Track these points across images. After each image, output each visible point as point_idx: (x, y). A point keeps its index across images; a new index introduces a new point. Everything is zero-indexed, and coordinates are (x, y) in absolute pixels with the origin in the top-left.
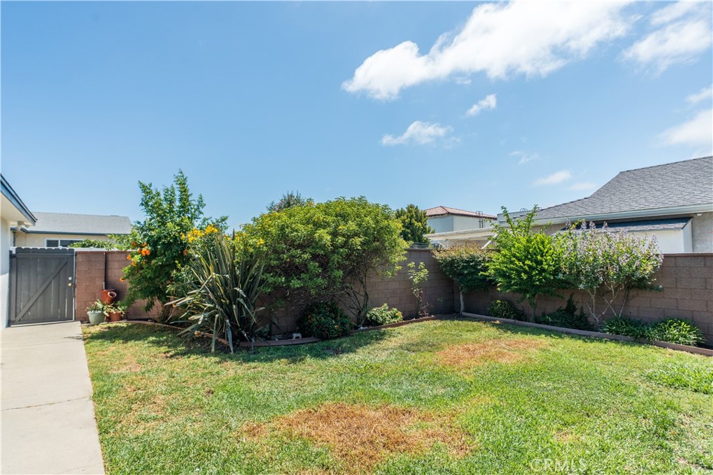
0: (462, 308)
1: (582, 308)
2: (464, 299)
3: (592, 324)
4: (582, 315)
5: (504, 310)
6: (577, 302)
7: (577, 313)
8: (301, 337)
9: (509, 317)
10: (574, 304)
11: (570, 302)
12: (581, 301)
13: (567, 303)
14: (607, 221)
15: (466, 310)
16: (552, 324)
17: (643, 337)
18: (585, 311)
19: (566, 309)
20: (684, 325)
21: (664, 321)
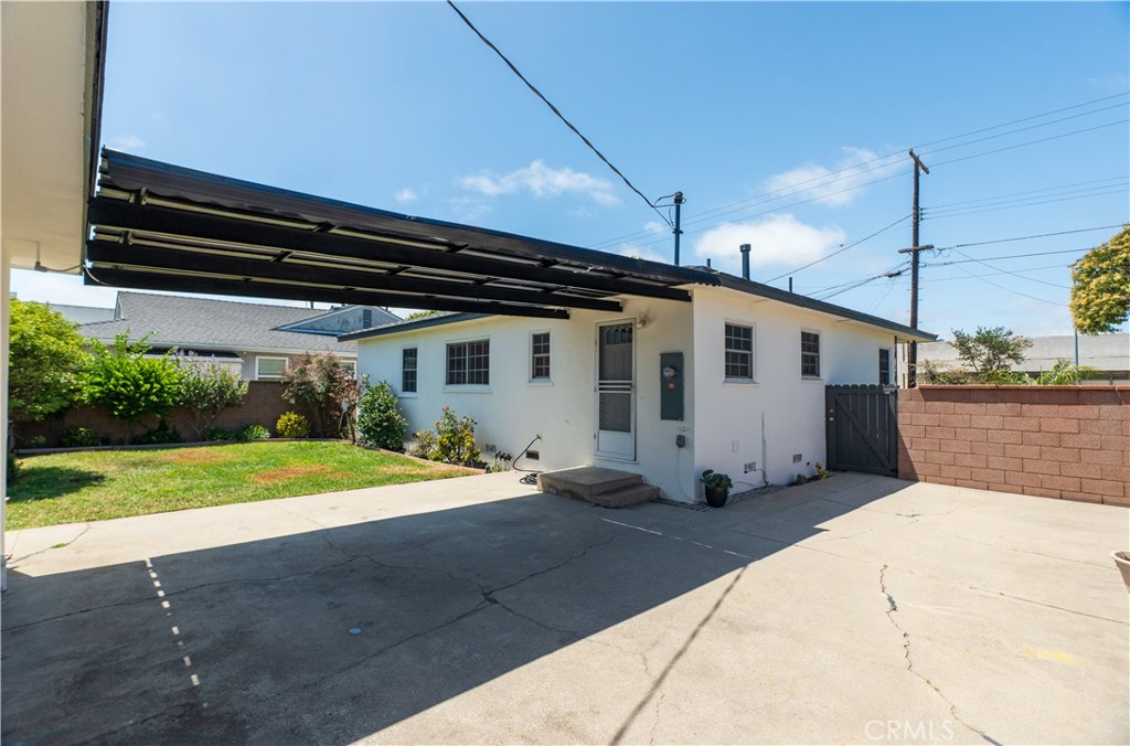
1: (174, 427)
4: (175, 433)
5: (87, 439)
6: (170, 422)
7: (170, 431)
11: (162, 423)
13: (159, 424)
16: (158, 442)
17: (246, 438)
18: (178, 428)
19: (158, 430)
20: (261, 428)
21: (246, 428)
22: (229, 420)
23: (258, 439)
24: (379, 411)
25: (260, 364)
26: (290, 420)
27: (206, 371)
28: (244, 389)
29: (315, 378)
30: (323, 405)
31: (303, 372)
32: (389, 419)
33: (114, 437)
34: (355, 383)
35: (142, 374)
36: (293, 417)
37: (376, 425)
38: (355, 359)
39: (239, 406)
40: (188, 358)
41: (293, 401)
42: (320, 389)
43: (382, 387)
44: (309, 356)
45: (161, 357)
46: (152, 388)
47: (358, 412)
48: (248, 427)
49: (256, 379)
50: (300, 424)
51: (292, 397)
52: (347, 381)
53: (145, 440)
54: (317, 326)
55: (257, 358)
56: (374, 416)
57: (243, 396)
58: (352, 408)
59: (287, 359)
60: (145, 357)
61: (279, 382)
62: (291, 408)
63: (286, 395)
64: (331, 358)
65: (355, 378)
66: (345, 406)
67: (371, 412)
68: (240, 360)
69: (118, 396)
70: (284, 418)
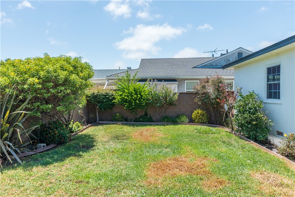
0: (98, 119)
1: (150, 114)
2: (98, 115)
3: (153, 120)
4: (150, 117)
5: (120, 118)
6: (148, 112)
7: (148, 116)
8: (46, 146)
9: (123, 121)
10: (147, 112)
11: (146, 112)
12: (150, 111)
13: (144, 113)
14: (156, 79)
15: (100, 120)
16: (143, 122)
17: (177, 122)
18: (151, 115)
19: (144, 115)
20: (185, 116)
21: (178, 116)
22: (171, 112)
23: (182, 123)
24: (250, 112)
25: (187, 84)
26: (198, 113)
27: (160, 88)
28: (176, 97)
29: (210, 90)
30: (215, 106)
31: (204, 87)
32: (257, 119)
33: (129, 118)
34: (233, 93)
35: (135, 91)
36: (200, 111)
37: (247, 122)
38: (233, 79)
39: (176, 105)
40: (154, 83)
41: (200, 103)
42: (213, 96)
43: (251, 95)
44: (208, 79)
45: (143, 83)
46: (137, 97)
47: (235, 112)
48: (179, 116)
49: (186, 92)
50: (203, 115)
51: (199, 101)
52: (228, 92)
53: (138, 120)
54: (214, 64)
55: (186, 81)
56: (246, 115)
57: (176, 100)
58: (231, 108)
59: (199, 81)
60: (138, 83)
61: (193, 93)
62: (199, 107)
63: (196, 100)
64: (218, 79)
65: (233, 90)
66: (226, 107)
67: (244, 113)
68: (177, 83)
69: (126, 101)
70: (195, 112)
